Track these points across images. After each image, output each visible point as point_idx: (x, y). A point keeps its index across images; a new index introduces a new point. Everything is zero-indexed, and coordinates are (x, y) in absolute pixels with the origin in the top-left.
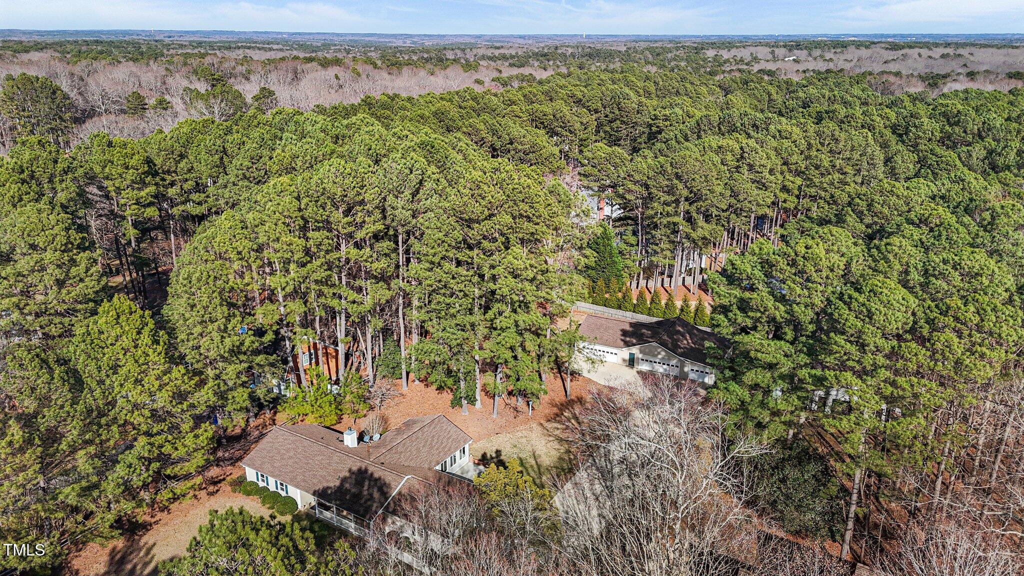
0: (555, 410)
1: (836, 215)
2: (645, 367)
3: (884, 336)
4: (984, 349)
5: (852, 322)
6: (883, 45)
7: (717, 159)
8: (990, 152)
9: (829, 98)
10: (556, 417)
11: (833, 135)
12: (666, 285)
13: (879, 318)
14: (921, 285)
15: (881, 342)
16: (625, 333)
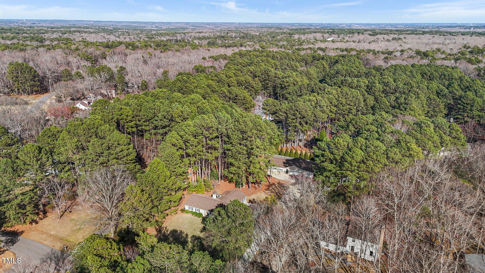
0: (267, 187)
1: (347, 125)
2: (291, 173)
3: (357, 162)
4: (377, 165)
5: (349, 159)
6: (369, 32)
7: (309, 104)
8: (397, 98)
9: (346, 70)
10: (268, 189)
11: (346, 93)
12: (293, 146)
13: (355, 158)
14: (365, 149)
15: (355, 163)
16: (284, 163)
